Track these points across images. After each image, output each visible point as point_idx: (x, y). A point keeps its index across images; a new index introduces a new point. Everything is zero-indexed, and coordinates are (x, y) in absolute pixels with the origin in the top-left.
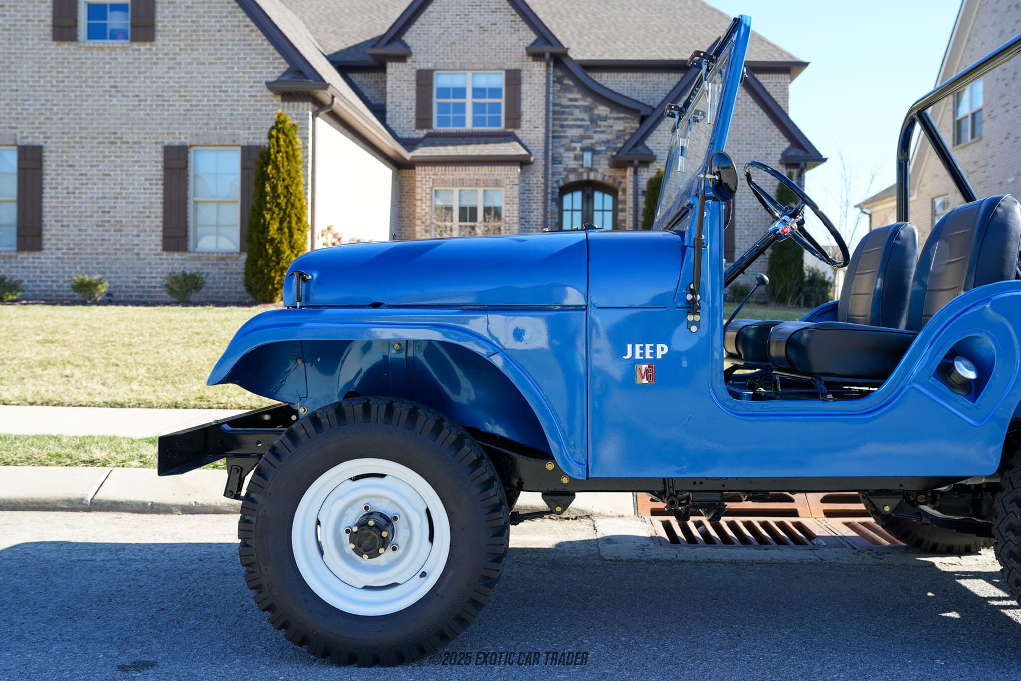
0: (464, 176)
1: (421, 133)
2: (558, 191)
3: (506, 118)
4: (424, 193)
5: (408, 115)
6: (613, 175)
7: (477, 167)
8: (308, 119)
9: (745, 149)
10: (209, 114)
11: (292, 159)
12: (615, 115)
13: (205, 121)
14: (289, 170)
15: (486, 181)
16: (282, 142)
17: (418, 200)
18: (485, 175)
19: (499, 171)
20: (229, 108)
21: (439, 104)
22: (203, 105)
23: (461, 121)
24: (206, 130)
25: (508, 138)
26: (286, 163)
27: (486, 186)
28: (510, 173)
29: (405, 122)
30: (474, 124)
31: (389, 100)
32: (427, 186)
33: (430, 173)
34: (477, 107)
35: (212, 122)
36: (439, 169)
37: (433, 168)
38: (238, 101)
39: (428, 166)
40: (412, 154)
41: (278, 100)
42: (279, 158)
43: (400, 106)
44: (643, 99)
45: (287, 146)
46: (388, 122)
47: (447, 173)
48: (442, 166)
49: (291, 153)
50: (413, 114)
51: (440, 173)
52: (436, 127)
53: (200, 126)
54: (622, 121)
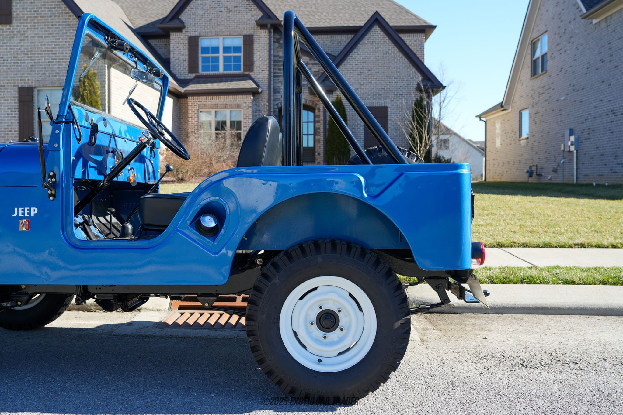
0: (218, 102)
1: (192, 76)
2: (277, 110)
3: (244, 65)
4: (193, 113)
5: (183, 65)
6: (312, 99)
7: (226, 96)
8: (105, 69)
9: (393, 82)
10: (45, 68)
11: (94, 95)
12: (313, 62)
13: (43, 72)
14: (91, 101)
15: (232, 104)
16: (86, 84)
17: (190, 117)
18: (231, 101)
19: (240, 99)
20: (57, 64)
21: (203, 58)
22: (41, 62)
23: (217, 68)
24: (43, 78)
25: (245, 78)
26: (89, 97)
27: (231, 108)
28: (246, 100)
29: (182, 69)
30: (225, 70)
31: (172, 55)
32: (195, 109)
33: (197, 100)
34: (226, 59)
35: (47, 72)
36: (203, 98)
37: (199, 97)
38: (63, 59)
39: (196, 96)
40: (185, 89)
41: (86, 59)
42: (85, 94)
43: (179, 59)
44: (331, 51)
45: (90, 87)
46: (172, 69)
47: (207, 100)
48: (204, 96)
49: (92, 90)
50: (186, 64)
51: (203, 100)
52: (201, 72)
53: (40, 75)
54: (317, 66)
